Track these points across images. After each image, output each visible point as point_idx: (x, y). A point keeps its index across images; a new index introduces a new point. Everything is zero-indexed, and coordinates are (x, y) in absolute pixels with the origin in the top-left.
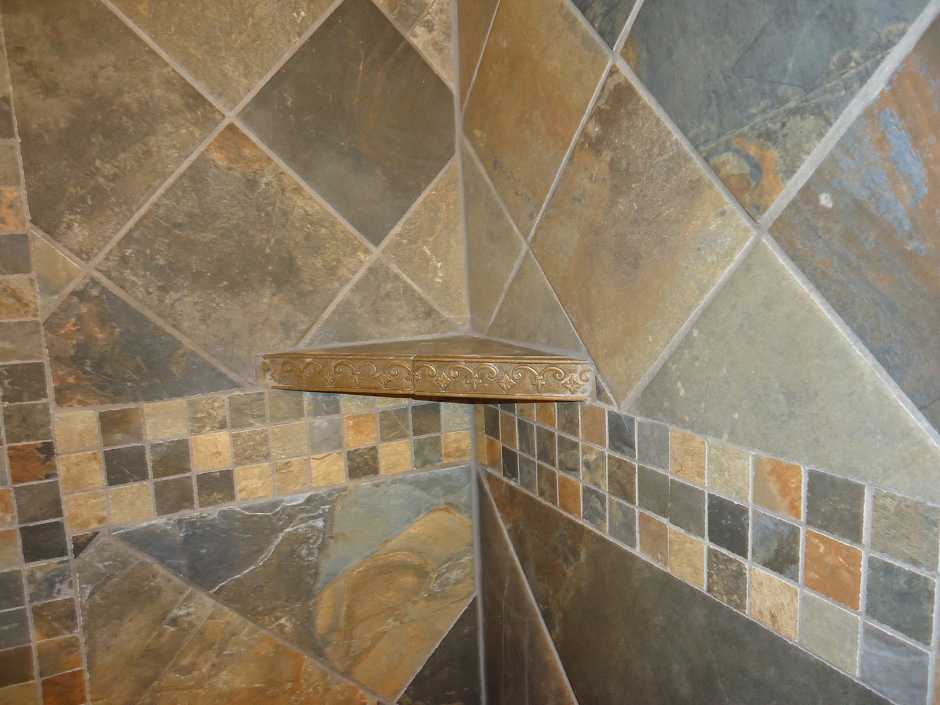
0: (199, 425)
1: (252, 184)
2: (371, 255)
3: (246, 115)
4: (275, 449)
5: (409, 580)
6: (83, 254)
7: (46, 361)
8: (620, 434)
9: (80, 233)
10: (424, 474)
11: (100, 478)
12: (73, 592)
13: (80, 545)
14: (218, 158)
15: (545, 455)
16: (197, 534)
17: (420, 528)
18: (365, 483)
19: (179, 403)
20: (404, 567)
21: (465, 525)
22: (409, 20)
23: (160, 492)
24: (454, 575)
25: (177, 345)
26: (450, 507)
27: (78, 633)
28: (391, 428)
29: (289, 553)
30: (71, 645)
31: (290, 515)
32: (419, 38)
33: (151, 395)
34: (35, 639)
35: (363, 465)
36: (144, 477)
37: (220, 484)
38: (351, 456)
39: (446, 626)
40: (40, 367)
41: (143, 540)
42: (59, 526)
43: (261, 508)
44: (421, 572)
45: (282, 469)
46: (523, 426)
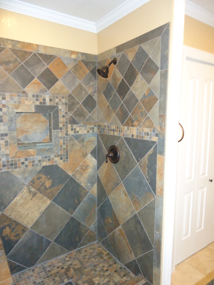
0: (77, 127)
1: (82, 109)
2: (90, 114)
3: (82, 104)
4: (82, 129)
5: (91, 142)
6: (71, 113)
7: (68, 121)
8: (108, 127)
9: (71, 112)
10: (93, 133)
11: (70, 130)
12: (68, 139)
13: (69, 135)
14: (80, 107)
15: (103, 130)
16: (76, 135)
17: (92, 138)
18: (88, 133)
19: (76, 125)
20: (90, 141)
21: (96, 138)
22: (93, 96)
23: (74, 132)
24: (95, 143)
25: (76, 121)
26: (95, 136)
27: (68, 142)
28: (90, 129)
29: (82, 138)
30: (68, 143)
31: (83, 135)
32: (94, 97)
33: (74, 124)
34: (66, 142)
35: (88, 132)
36: (73, 130)
37: (78, 132)
38: (87, 131)
39: (94, 147)
40: (67, 122)
41: (73, 135)
42: (68, 134)
43: (81, 134)
44: (92, 142)
45: (82, 131)
46: (102, 128)
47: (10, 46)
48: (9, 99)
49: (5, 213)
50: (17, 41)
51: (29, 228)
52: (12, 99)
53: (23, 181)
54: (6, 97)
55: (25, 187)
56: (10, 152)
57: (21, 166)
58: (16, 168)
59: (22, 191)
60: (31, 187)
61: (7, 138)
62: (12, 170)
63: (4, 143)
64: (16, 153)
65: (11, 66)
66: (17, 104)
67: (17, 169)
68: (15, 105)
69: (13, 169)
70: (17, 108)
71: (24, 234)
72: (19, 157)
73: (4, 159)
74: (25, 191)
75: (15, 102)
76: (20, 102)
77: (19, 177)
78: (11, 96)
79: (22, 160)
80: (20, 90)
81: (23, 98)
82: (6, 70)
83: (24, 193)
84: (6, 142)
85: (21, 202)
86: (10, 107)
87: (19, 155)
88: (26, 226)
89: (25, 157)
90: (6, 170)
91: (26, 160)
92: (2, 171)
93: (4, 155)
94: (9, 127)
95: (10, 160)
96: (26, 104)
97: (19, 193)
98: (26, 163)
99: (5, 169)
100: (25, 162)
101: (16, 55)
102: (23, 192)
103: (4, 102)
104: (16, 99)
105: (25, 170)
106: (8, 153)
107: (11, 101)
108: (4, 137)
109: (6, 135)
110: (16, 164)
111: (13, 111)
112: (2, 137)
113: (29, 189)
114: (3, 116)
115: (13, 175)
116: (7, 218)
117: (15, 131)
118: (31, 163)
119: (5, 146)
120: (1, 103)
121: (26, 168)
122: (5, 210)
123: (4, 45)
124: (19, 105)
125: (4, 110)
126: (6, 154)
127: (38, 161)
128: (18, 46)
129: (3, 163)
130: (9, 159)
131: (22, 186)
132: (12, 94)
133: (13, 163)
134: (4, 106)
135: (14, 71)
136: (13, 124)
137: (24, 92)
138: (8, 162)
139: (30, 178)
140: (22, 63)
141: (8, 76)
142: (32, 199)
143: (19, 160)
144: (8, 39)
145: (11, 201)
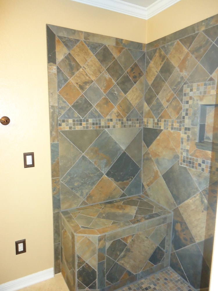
47: (203, 28)
48: (196, 90)
49: (179, 208)
50: (211, 17)
51: (197, 243)
52: (198, 89)
53: (197, 185)
54: (194, 88)
55: (198, 193)
56: (190, 149)
57: (198, 167)
58: (193, 167)
59: (195, 195)
60: (204, 196)
61: (189, 133)
62: (189, 168)
63: (186, 138)
64: (195, 151)
65: (202, 50)
66: (203, 94)
67: (194, 170)
68: (199, 96)
69: (191, 167)
70: (201, 100)
71: (191, 244)
72: (197, 156)
73: (185, 154)
74: (197, 197)
75: (201, 93)
76: (205, 92)
77: (195, 179)
78: (198, 86)
79: (200, 161)
80: (207, 78)
81: (209, 86)
82: (196, 58)
83: (197, 200)
84: (188, 137)
85: (193, 207)
86: (195, 98)
87: (197, 154)
88: (194, 238)
89: (203, 159)
90: (185, 166)
91: (203, 162)
92: (182, 166)
93: (185, 149)
94: (192, 121)
95: (190, 157)
96: (211, 94)
97: (192, 196)
98: (203, 166)
99: (184, 164)
100: (202, 164)
101: (208, 36)
102: (195, 197)
103: (191, 94)
104: (202, 89)
105: (200, 174)
106: (189, 149)
107: (198, 92)
108: (187, 131)
109: (189, 129)
110: (193, 163)
111: (198, 104)
112: (186, 131)
113: (202, 198)
114: (189, 110)
115: (190, 174)
116: (180, 214)
117: (196, 126)
118: (208, 168)
119: (187, 141)
120: (189, 96)
121: (202, 173)
122: (179, 206)
123: (198, 30)
124: (203, 96)
125: (191, 102)
126: (187, 150)
127: (216, 169)
128: (211, 23)
129: (184, 158)
130: (188, 156)
131: (196, 190)
132: (199, 83)
133: (192, 161)
134: (191, 98)
135: (204, 56)
136: (196, 118)
137: (211, 79)
138: (187, 158)
139: (205, 186)
140: (214, 43)
141: (198, 64)
142: (203, 212)
143: (197, 161)
144: (202, 21)
145: (185, 200)
